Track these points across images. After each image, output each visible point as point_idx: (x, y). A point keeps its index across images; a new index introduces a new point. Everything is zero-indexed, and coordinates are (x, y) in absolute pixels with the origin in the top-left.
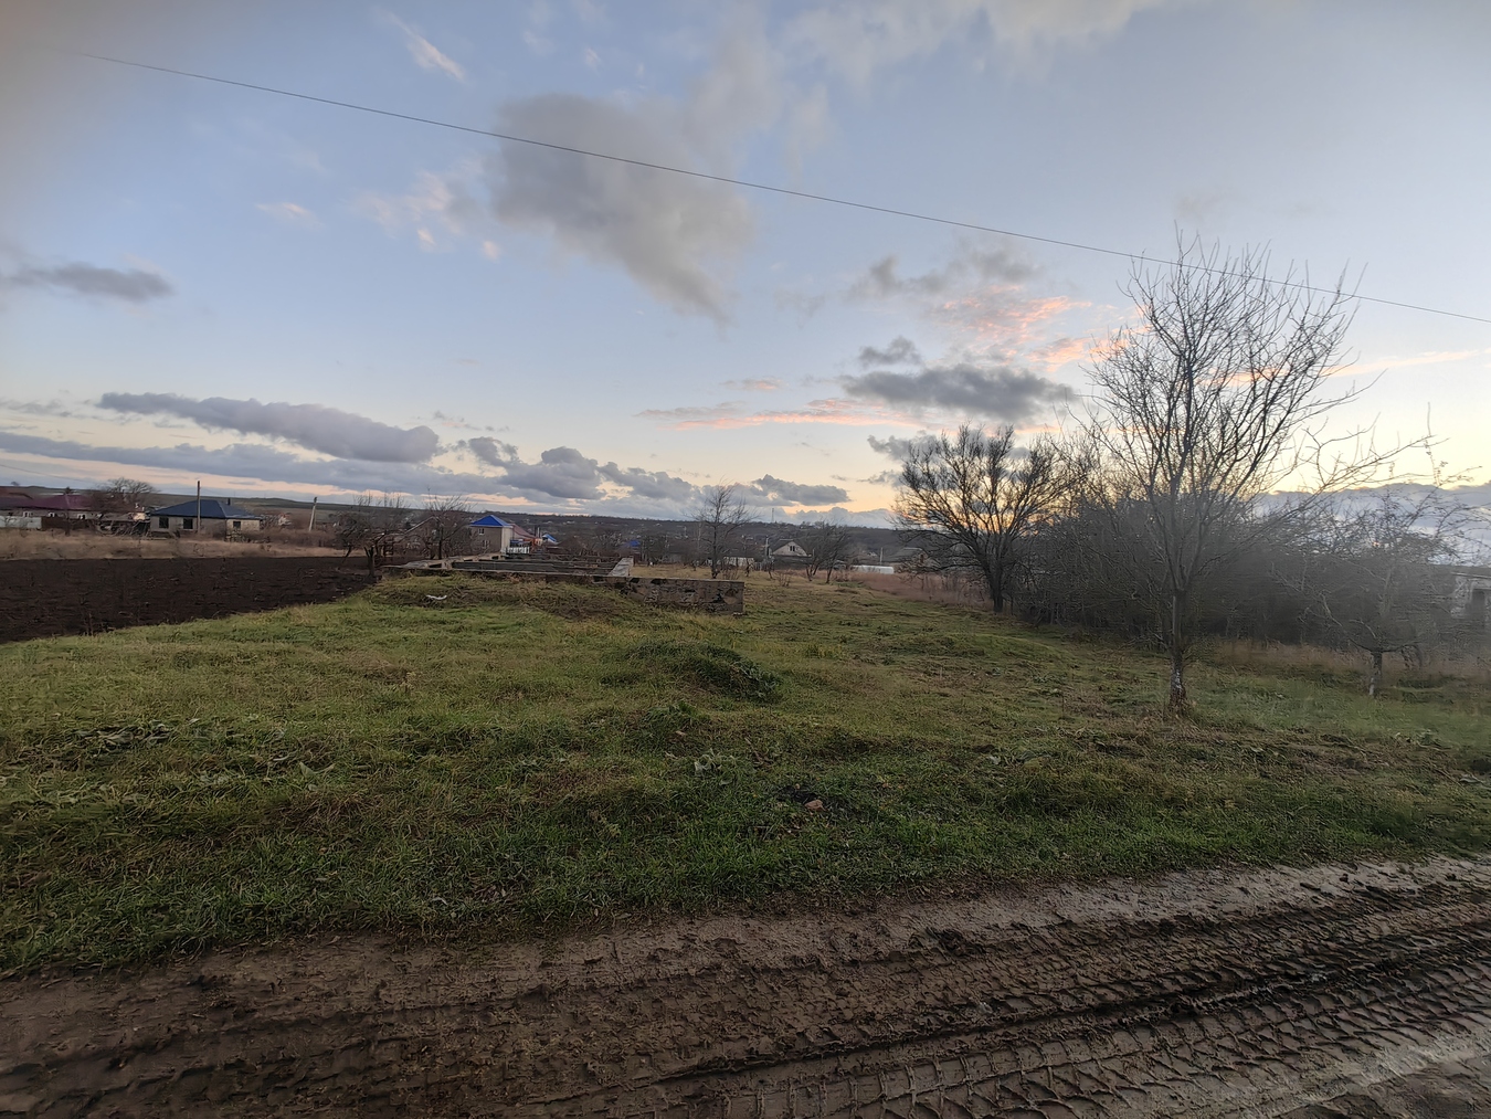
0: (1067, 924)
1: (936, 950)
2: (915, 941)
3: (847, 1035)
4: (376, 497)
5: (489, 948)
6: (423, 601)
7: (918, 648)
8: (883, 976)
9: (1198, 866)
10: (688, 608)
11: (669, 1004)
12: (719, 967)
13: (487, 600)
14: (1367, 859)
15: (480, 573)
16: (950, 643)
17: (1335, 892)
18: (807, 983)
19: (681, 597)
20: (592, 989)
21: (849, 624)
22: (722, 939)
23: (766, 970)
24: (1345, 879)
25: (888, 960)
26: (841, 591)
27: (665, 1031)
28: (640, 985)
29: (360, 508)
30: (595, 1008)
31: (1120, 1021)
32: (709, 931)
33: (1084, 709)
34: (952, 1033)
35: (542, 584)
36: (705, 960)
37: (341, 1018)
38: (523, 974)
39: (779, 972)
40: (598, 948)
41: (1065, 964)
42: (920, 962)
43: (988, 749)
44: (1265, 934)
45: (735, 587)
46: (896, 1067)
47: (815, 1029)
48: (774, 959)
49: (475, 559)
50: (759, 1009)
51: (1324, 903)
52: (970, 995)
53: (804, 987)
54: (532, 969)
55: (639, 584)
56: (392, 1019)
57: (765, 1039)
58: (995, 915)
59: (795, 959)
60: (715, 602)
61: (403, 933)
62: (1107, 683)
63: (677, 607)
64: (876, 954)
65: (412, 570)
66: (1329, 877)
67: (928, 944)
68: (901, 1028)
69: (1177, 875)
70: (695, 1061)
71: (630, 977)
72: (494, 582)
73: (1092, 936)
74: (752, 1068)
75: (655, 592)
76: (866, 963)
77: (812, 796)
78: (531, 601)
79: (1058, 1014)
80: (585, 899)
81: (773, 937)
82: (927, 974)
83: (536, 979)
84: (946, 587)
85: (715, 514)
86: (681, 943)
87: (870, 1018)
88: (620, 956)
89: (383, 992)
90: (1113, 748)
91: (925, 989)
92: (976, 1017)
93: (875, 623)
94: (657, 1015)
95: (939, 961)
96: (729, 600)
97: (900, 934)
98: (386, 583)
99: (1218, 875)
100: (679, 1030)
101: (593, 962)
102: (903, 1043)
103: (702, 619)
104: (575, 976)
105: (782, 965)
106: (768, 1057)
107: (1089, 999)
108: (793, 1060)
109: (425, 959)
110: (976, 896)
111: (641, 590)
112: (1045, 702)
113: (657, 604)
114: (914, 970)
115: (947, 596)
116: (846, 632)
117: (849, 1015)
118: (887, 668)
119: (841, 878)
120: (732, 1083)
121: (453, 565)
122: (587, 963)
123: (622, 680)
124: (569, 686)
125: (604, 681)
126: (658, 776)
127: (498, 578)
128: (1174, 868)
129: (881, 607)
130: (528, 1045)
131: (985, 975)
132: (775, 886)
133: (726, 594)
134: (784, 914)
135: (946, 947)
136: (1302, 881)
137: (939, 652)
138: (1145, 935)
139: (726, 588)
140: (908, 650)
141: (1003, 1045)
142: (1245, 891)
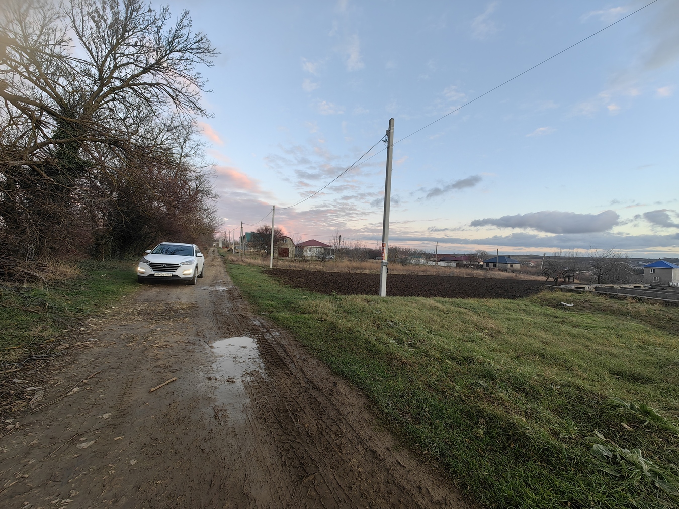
5: (383, 429)
6: (558, 305)
15: (605, 294)
20: (388, 470)
28: (402, 489)
29: (555, 258)
30: (382, 477)
35: (657, 307)
37: (339, 411)
40: (409, 462)
54: (384, 447)
56: (344, 422)
61: (371, 404)
65: (562, 289)
80: (428, 444)
83: (380, 451)
88: (411, 474)
89: (350, 414)
101: (400, 463)
104: (390, 461)
109: (366, 415)
121: (595, 288)
122: (398, 462)
123: (635, 378)
124: (580, 367)
125: (618, 374)
126: (555, 434)
127: (619, 299)
130: (354, 461)
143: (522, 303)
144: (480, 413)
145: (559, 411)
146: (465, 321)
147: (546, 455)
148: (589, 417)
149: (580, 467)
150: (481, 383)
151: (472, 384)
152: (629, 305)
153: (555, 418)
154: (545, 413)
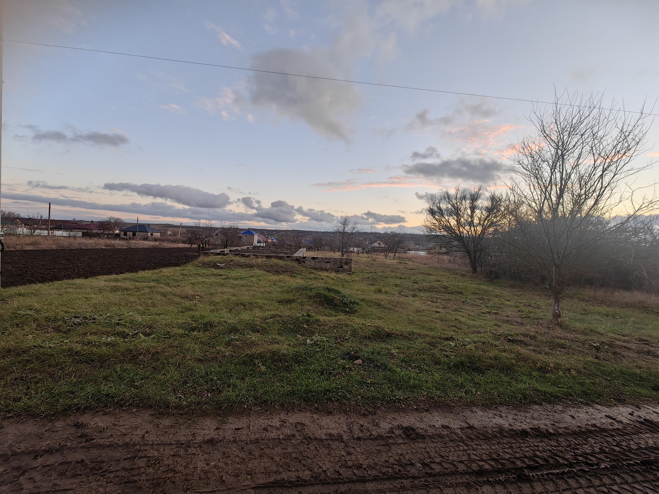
0: (471, 427)
1: (400, 435)
2: (391, 431)
3: (346, 473)
4: (203, 223)
5: (196, 419)
6: (215, 266)
7: (431, 289)
8: (372, 446)
9: (550, 402)
10: (327, 270)
11: (267, 451)
12: (294, 436)
13: (241, 266)
14: (647, 404)
15: (239, 254)
16: (446, 288)
17: (625, 421)
18: (334, 447)
19: (324, 265)
20: (235, 441)
21: (400, 278)
22: (298, 423)
23: (316, 439)
24: (631, 414)
25: (376, 439)
26: (400, 263)
27: (262, 464)
28: (257, 441)
30: (234, 450)
31: (488, 480)
32: (294, 418)
33: (508, 321)
34: (398, 478)
35: (264, 259)
36: (288, 432)
37: (126, 445)
38: (207, 432)
39: (322, 440)
40: (242, 422)
41: (466, 448)
42: (391, 441)
43: (451, 339)
44: (580, 441)
45: (348, 261)
47: (332, 470)
48: (321, 434)
49: (239, 248)
50: (308, 458)
51: (616, 426)
52: (413, 459)
53: (332, 448)
54: (212, 430)
55: (306, 259)
56: (147, 448)
57: (307, 472)
58: (437, 420)
59: (330, 435)
60: (339, 267)
61: (161, 409)
62: (524, 309)
63: (322, 269)
64: (371, 435)
65: (212, 253)
66: (623, 413)
67: (397, 432)
68: (373, 473)
69: (537, 407)
70: (272, 480)
71: (253, 437)
72: (245, 258)
73: (483, 435)
74: (297, 486)
75: (313, 263)
76: (365, 439)
77: (358, 358)
78: (259, 266)
79: (455, 473)
80: (242, 400)
81: (323, 423)
82: (393, 447)
83: (213, 434)
84: (450, 262)
85: (343, 229)
86: (280, 423)
87: (359, 467)
88: (251, 427)
89: (146, 435)
90: (516, 341)
91: (390, 454)
92: (413, 471)
93: (413, 278)
94: (260, 456)
95: (401, 441)
96: (345, 267)
97: (385, 426)
98: (203, 258)
99: (560, 408)
100: (269, 464)
101: (238, 429)
102: (372, 481)
103: (333, 275)
104: (229, 435)
105: (324, 437)
106: (306, 481)
107: (475, 467)
108: (317, 484)
109: (167, 422)
110: (427, 411)
111: (307, 262)
112: (488, 316)
113: (314, 268)
114: (387, 445)
115: (450, 266)
116: (398, 282)
117: (350, 464)
118: (413, 299)
119: (362, 397)
121: (230, 251)
122: (236, 429)
123: (286, 302)
124: (264, 304)
127: (247, 257)
128: (536, 403)
129: (417, 270)
130: (201, 465)
131: (423, 450)
132: (330, 399)
133: (344, 264)
134: (331, 413)
135: (406, 434)
136: (607, 414)
137: (440, 292)
138: (512, 436)
139: (344, 261)
140: (425, 290)
141: (423, 486)
142: (573, 417)
144: (251, 357)
146: (164, 295)
150: (233, 337)
154: (277, 337)
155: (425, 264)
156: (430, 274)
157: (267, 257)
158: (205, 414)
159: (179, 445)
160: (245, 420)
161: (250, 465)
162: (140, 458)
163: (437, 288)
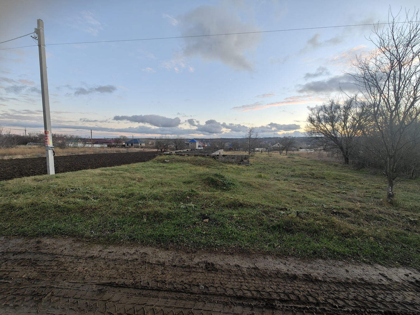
0: (256, 268)
1: (202, 267)
2: (198, 264)
3: (152, 284)
5: (93, 245)
6: (164, 162)
7: (301, 176)
8: (179, 272)
9: (335, 258)
10: (232, 163)
11: (118, 266)
12: (137, 260)
13: (178, 161)
15: (180, 154)
16: (313, 174)
17: (396, 279)
18: (156, 269)
19: (231, 160)
20: (104, 259)
21: (284, 168)
22: (144, 252)
23: (149, 263)
25: (185, 267)
26: (289, 158)
27: (110, 273)
28: (115, 260)
29: (160, 139)
30: (101, 263)
31: (243, 303)
32: (143, 250)
34: (182, 292)
35: (193, 157)
36: (135, 257)
38: (94, 252)
39: (152, 264)
40: (115, 249)
41: (243, 281)
42: (194, 270)
43: (285, 209)
45: (247, 157)
46: (157, 297)
47: (146, 281)
48: (153, 260)
49: (182, 151)
50: (137, 272)
52: (200, 283)
54: (97, 251)
55: (219, 156)
56: (60, 256)
57: (132, 281)
58: (234, 261)
59: (159, 262)
60: (241, 161)
61: (79, 238)
63: (229, 163)
64: (183, 265)
65: (164, 154)
67: (201, 265)
68: (170, 287)
69: (321, 260)
70: (110, 281)
71: (115, 257)
72: (182, 156)
73: (261, 274)
74: (120, 287)
75: (223, 159)
76: (179, 267)
77: (206, 218)
78: (188, 161)
79: (224, 295)
80: (122, 237)
81: (159, 255)
82: (193, 274)
83: (96, 253)
85: (249, 136)
86: (134, 252)
87: (164, 282)
88: (117, 252)
90: (338, 213)
91: (188, 277)
92: (195, 289)
93: (294, 168)
94: (112, 268)
95: (200, 271)
96: (245, 161)
97: (196, 260)
98: (158, 157)
99: (341, 263)
100: (114, 273)
102: (165, 291)
103: (237, 166)
104: (103, 255)
105: (154, 263)
106: (127, 285)
107: (239, 293)
108: (132, 288)
109: (78, 245)
110: (232, 254)
111: (220, 158)
113: (224, 162)
114: (190, 272)
115: (328, 159)
117: (159, 279)
118: (283, 182)
119: (193, 242)
120: (112, 289)
121: (176, 152)
122: (109, 252)
123: (189, 182)
124: (174, 184)
125: (184, 183)
126: (170, 208)
127: (183, 156)
128: (322, 258)
129: (300, 163)
130: (80, 268)
131: (211, 278)
132: (172, 241)
133: (244, 159)
134: (168, 249)
135: (206, 267)
136: (381, 272)
137: (307, 177)
138: (284, 278)
139: (244, 157)
140: (297, 176)
141: (194, 299)
142: (347, 271)
143: (149, 163)
144: (143, 214)
145: (170, 201)
146: (124, 178)
147: (169, 216)
148: (179, 199)
149: (178, 215)
150: (140, 202)
151: (136, 204)
152: (186, 158)
153: (169, 204)
154: (166, 203)
155: (308, 158)
156: (308, 165)
157: (195, 155)
158: (99, 243)
159: (77, 257)
160: (118, 248)
161: (104, 272)
162: (55, 261)
163: (306, 175)
